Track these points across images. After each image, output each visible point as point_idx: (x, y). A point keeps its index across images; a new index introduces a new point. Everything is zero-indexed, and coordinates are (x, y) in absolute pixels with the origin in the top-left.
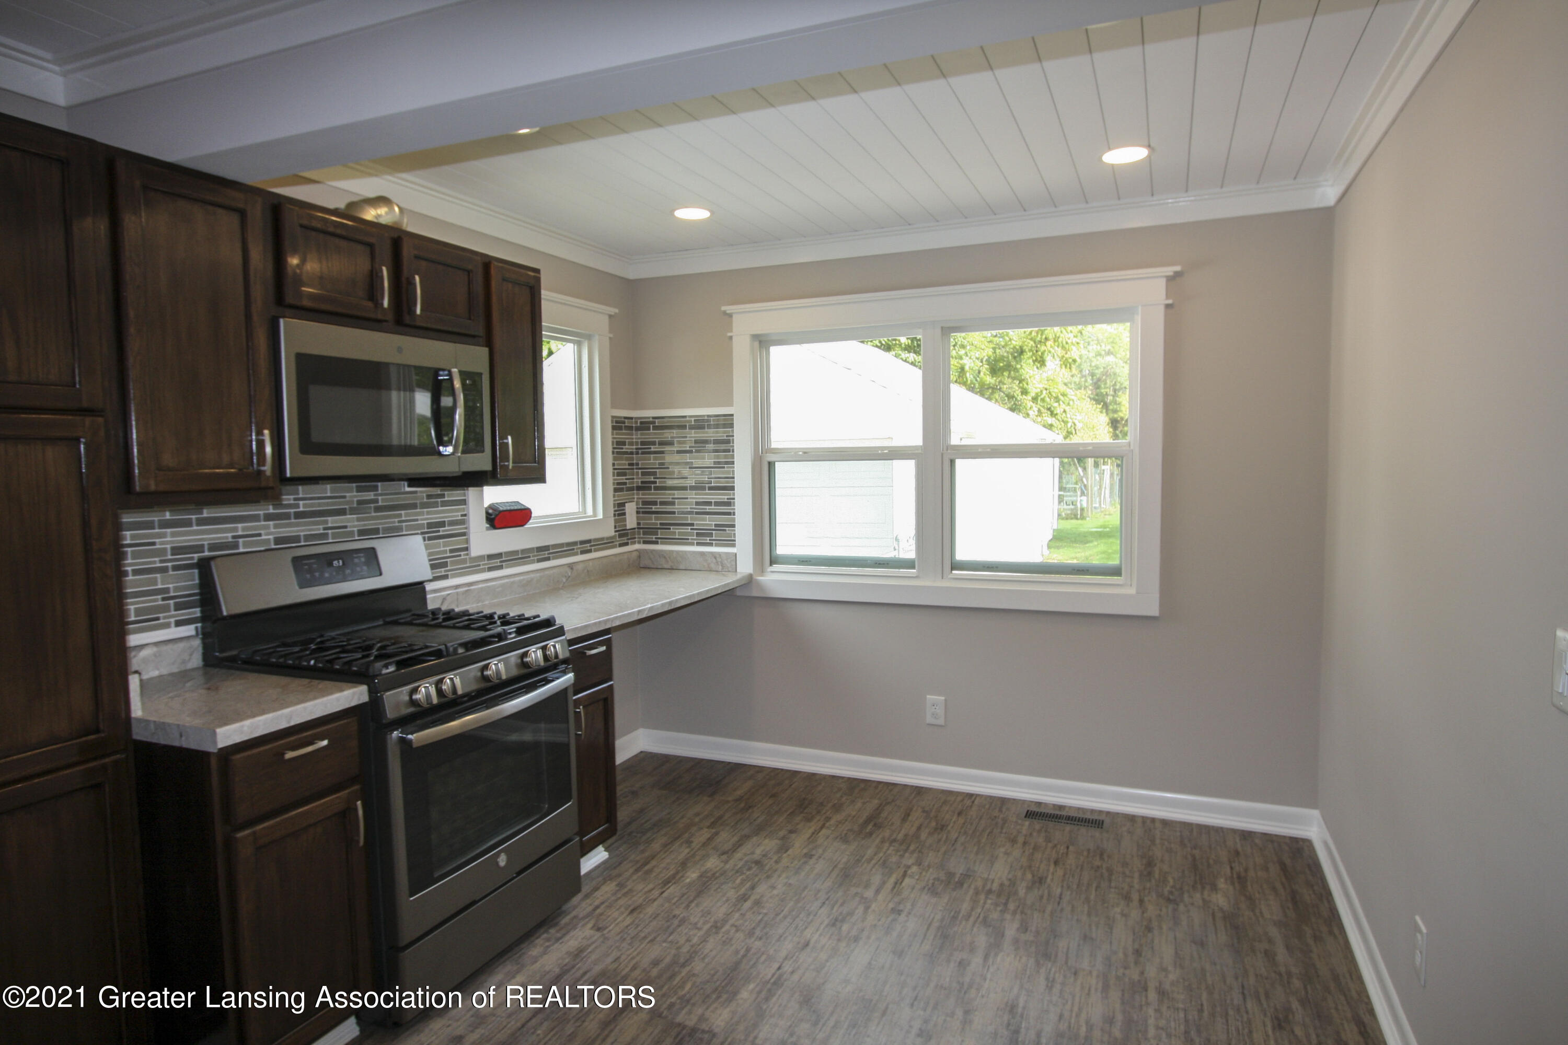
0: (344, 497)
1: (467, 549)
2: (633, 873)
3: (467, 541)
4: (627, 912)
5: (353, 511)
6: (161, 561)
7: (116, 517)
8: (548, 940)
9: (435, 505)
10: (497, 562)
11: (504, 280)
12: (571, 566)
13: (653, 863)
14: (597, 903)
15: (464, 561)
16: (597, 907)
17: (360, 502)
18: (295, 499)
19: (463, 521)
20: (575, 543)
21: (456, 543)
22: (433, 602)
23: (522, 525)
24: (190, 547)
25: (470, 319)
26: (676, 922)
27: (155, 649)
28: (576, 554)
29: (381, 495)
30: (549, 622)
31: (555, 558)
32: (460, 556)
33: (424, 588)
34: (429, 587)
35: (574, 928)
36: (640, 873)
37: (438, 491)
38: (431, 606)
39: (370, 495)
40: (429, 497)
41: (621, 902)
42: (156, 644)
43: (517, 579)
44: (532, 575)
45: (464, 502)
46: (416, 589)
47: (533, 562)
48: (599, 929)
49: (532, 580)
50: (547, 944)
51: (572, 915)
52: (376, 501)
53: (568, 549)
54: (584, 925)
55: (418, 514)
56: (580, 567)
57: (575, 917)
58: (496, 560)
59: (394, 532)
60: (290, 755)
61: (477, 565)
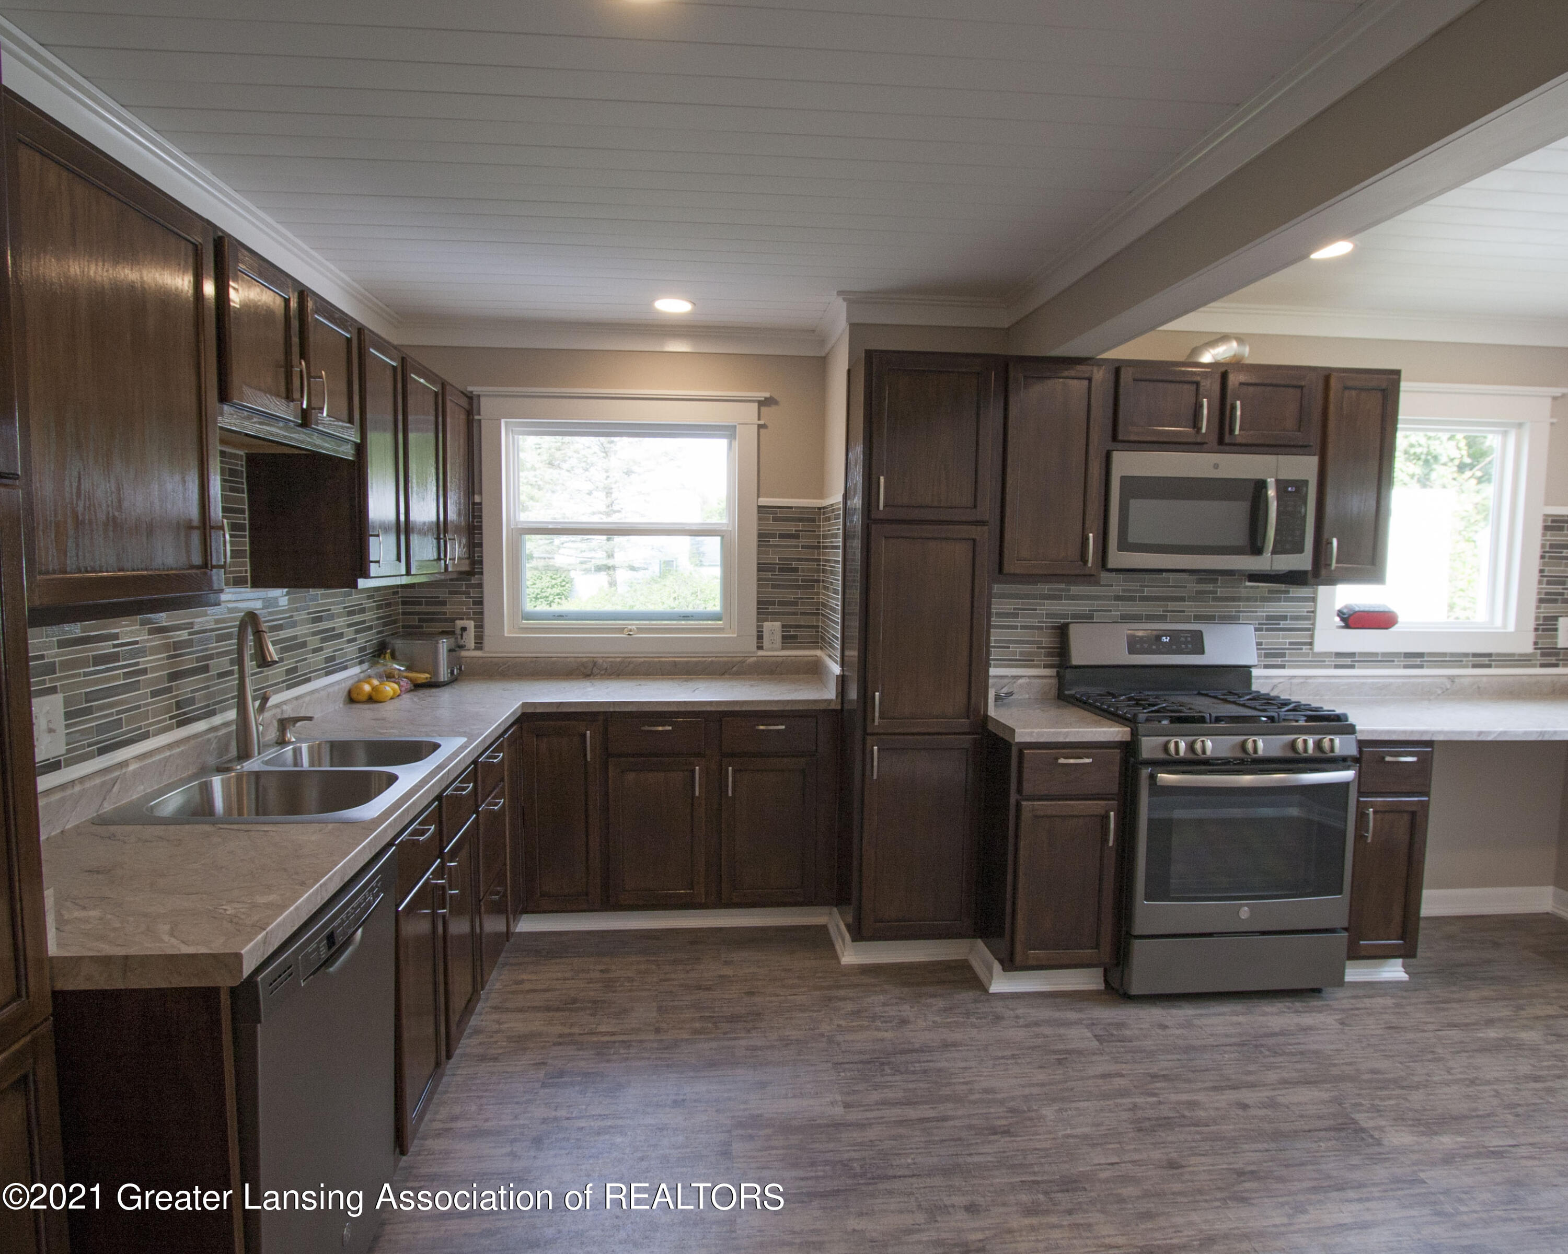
0: (1186, 587)
1: (1311, 644)
2: (1422, 1003)
3: (1312, 636)
4: (1383, 1026)
5: (1191, 599)
6: (1039, 622)
7: (990, 589)
8: (1289, 1008)
9: (1279, 600)
10: (1348, 661)
11: (1346, 388)
12: (1452, 678)
13: (1454, 1005)
14: (1358, 1006)
15: (1307, 655)
16: (1358, 1009)
17: (1198, 592)
18: (1141, 586)
19: (1311, 616)
20: (1466, 655)
21: (1301, 637)
22: (1257, 686)
23: (1387, 628)
24: (1060, 614)
25: (1299, 431)
26: (1430, 1056)
27: (1028, 680)
28: (1466, 666)
29: (1219, 587)
30: (1338, 718)
31: (1428, 667)
32: (1301, 649)
33: (1251, 672)
34: (1255, 672)
35: (1320, 1012)
36: (1429, 1006)
37: (1282, 587)
38: (1254, 688)
39: (1210, 587)
40: (1270, 592)
41: (1386, 1016)
42: (1029, 677)
43: (1370, 680)
44: (1391, 680)
45: (1314, 600)
46: (1244, 672)
47: (1398, 667)
48: (1342, 1024)
49: (1391, 684)
50: (1285, 1010)
51: (1326, 1003)
52: (1216, 592)
53: (1457, 659)
54: (1330, 1014)
55: (1256, 607)
56: (1466, 681)
57: (1327, 1005)
58: (1346, 659)
59: (1231, 619)
60: (1062, 761)
61: (1320, 660)
